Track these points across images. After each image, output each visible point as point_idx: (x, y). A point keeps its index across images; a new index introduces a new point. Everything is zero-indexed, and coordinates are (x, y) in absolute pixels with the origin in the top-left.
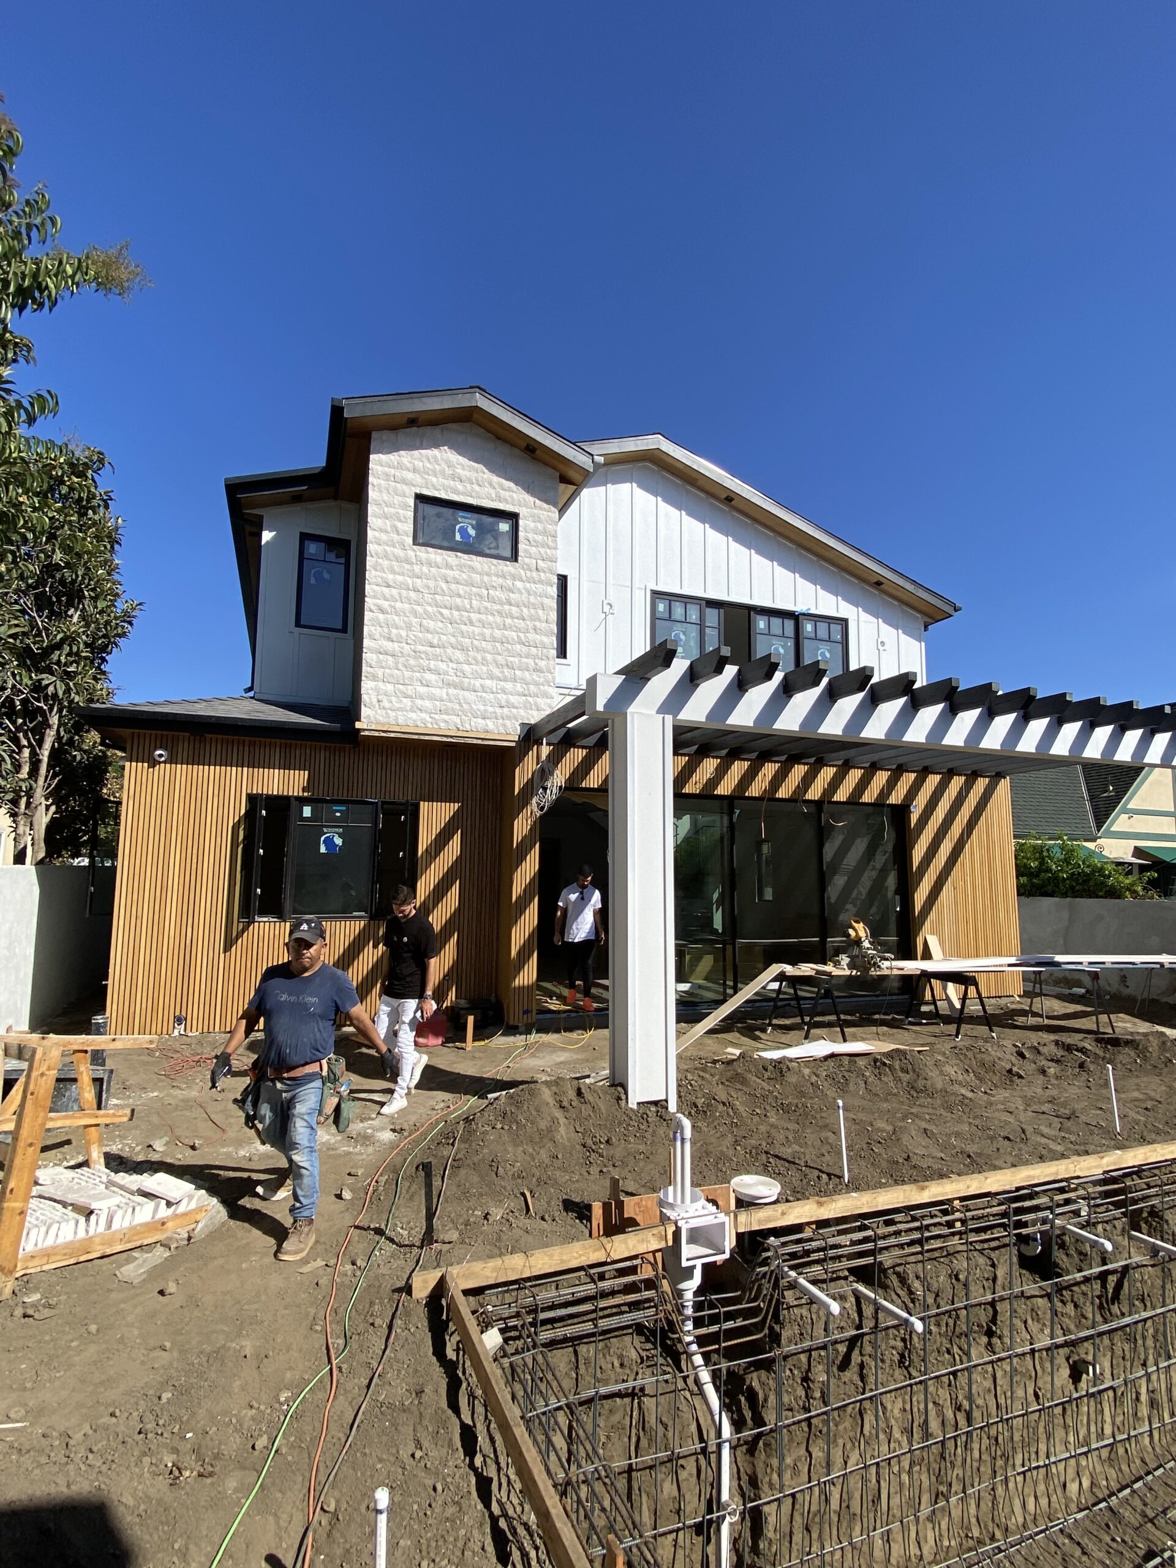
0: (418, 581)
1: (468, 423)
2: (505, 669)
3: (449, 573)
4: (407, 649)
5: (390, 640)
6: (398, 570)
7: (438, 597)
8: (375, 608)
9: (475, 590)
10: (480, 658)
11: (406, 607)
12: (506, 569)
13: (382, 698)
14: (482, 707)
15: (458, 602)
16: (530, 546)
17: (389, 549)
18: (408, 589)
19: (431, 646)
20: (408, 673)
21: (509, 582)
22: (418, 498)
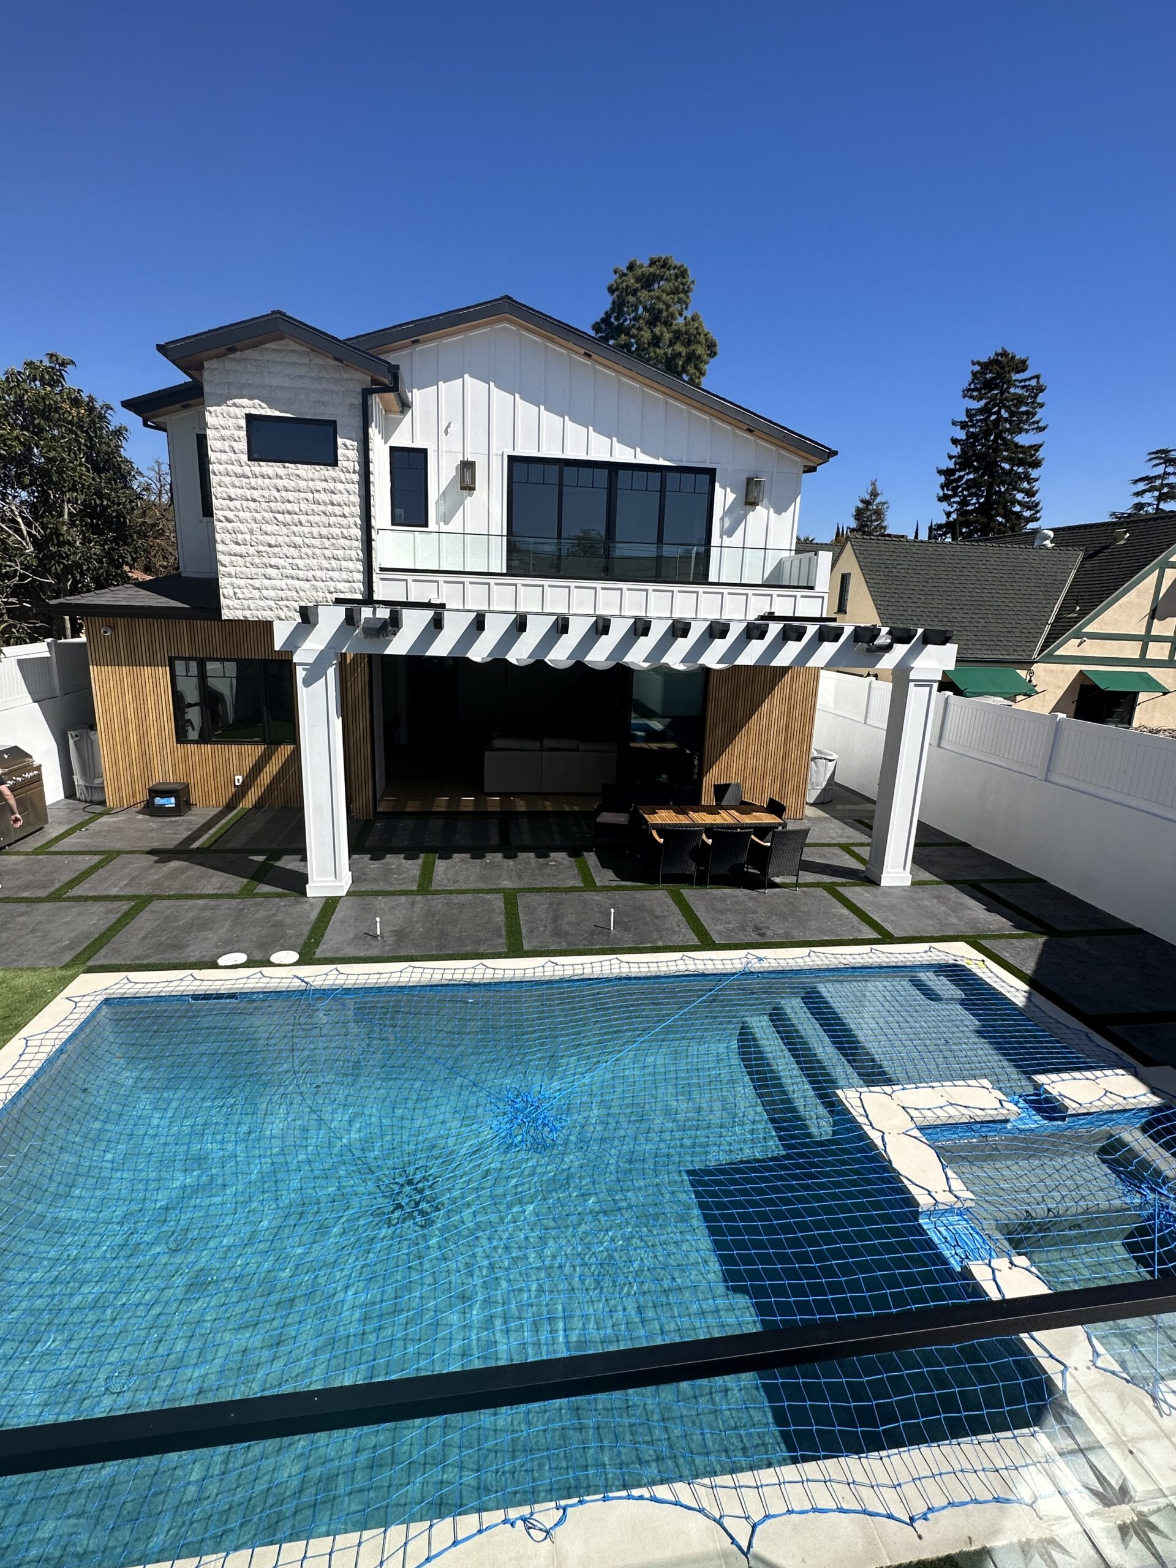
0: (255, 492)
1: (284, 342)
2: (333, 561)
3: (279, 482)
4: (252, 550)
5: (237, 543)
6: (237, 484)
7: (272, 504)
8: (222, 519)
9: (302, 495)
10: (310, 552)
11: (247, 515)
12: (327, 474)
13: (237, 590)
14: (315, 594)
15: (289, 507)
16: (347, 450)
17: (229, 467)
18: (247, 500)
19: (270, 546)
20: (254, 570)
21: (331, 485)
22: (249, 417)
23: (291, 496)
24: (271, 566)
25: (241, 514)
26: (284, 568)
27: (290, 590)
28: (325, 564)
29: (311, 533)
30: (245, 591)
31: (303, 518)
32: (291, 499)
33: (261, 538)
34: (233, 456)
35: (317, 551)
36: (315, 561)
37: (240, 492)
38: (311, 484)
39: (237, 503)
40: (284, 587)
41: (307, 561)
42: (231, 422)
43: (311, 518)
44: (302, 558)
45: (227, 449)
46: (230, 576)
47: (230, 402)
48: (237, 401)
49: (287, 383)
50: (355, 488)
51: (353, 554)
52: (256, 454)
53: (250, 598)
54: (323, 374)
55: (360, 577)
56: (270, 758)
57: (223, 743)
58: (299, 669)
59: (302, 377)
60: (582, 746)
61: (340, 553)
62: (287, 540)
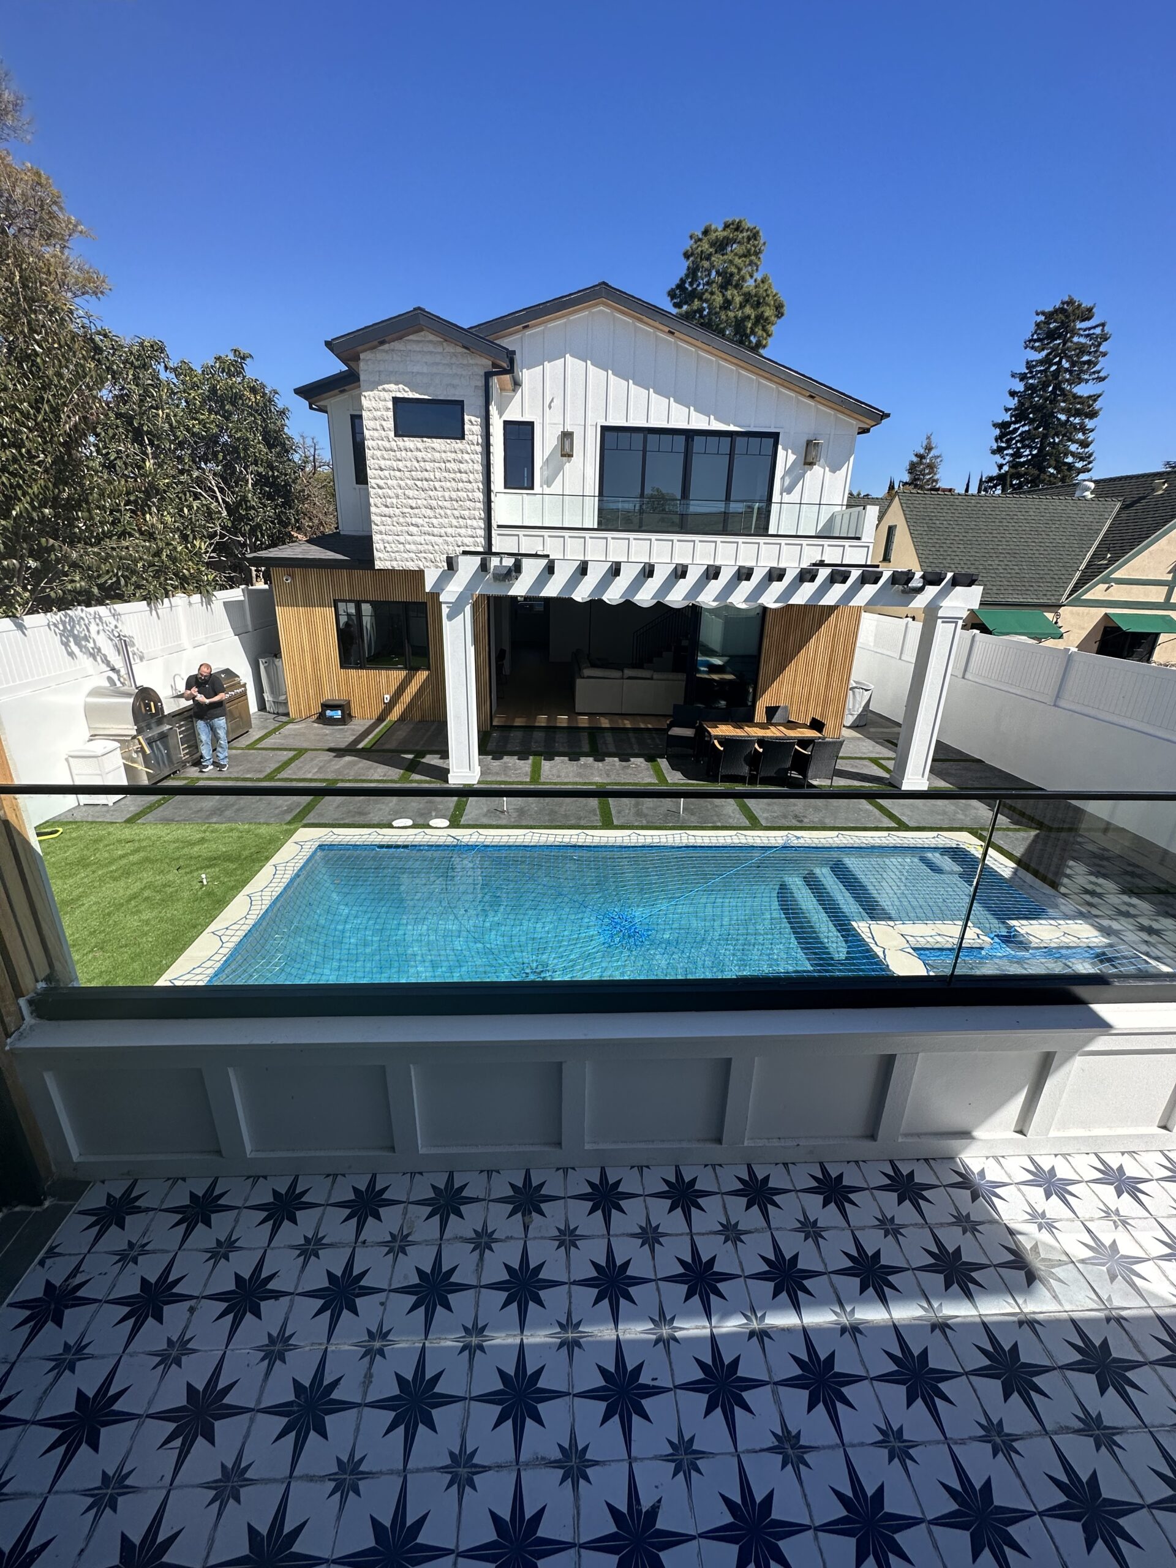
0: (400, 463)
1: (422, 333)
2: (460, 520)
3: (419, 455)
4: (397, 512)
5: (387, 506)
6: (386, 457)
7: (413, 473)
8: (375, 486)
9: (437, 465)
10: (443, 513)
11: (395, 482)
12: (456, 446)
13: (386, 545)
14: (446, 547)
15: (426, 474)
16: (472, 426)
17: (380, 442)
18: (394, 470)
19: (412, 508)
20: (399, 528)
21: (460, 456)
22: (395, 400)
23: (428, 466)
24: (412, 525)
25: (390, 482)
26: (423, 526)
27: (427, 544)
28: (454, 522)
29: (443, 496)
30: (393, 545)
31: (437, 484)
32: (428, 468)
33: (404, 501)
34: (383, 434)
35: (449, 512)
36: (446, 520)
37: (388, 463)
38: (443, 455)
39: (386, 473)
40: (423, 542)
41: (440, 520)
42: (381, 404)
43: (443, 484)
44: (436, 518)
45: (379, 428)
46: (381, 533)
47: (380, 388)
48: (386, 386)
49: (425, 370)
50: (478, 458)
51: (477, 513)
52: (400, 431)
53: (397, 552)
54: (454, 360)
55: (481, 533)
56: (410, 681)
57: (376, 669)
58: (444, 606)
59: (438, 364)
60: (655, 676)
61: (466, 513)
62: (425, 502)
